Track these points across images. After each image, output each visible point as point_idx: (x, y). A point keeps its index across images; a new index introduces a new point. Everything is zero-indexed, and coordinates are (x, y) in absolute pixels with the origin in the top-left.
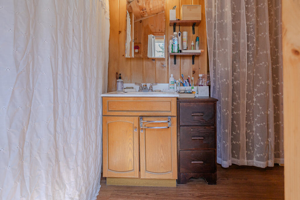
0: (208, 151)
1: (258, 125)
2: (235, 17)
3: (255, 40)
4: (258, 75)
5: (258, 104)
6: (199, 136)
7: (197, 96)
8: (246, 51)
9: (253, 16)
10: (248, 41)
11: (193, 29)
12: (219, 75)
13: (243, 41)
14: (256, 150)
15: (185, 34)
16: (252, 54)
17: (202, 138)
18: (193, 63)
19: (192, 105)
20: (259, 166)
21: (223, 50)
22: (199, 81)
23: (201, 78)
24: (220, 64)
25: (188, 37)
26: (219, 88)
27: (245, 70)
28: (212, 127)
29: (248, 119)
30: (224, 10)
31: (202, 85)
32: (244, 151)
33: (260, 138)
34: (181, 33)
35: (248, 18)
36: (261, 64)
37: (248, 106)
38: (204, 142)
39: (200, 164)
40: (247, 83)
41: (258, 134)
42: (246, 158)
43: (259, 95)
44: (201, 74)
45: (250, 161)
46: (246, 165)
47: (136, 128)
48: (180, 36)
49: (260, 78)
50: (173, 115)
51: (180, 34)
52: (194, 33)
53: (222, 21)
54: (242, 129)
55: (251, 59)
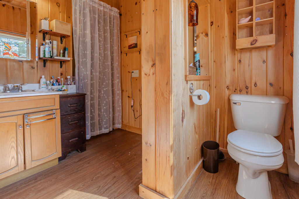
0: (81, 130)
1: (105, 108)
2: (92, 38)
3: (103, 55)
4: (105, 77)
5: (105, 95)
6: (75, 121)
7: (68, 92)
8: (98, 62)
9: (102, 40)
10: (99, 56)
11: (61, 40)
12: (82, 77)
13: (96, 55)
14: (104, 123)
15: (55, 43)
16: (101, 64)
17: (77, 122)
18: (61, 67)
19: (69, 100)
20: (105, 132)
21: (85, 59)
22: (67, 81)
23: (69, 79)
24: (83, 70)
25: (58, 46)
26: (82, 86)
27: (98, 74)
28: (83, 113)
29: (99, 105)
30: (85, 32)
31: (70, 85)
32: (97, 126)
33: (106, 115)
34: (52, 42)
35: (99, 41)
36: (106, 70)
37: (99, 97)
38: (78, 124)
39: (76, 140)
40: (99, 82)
41: (105, 113)
42: (98, 130)
43: (105, 89)
44: (69, 76)
45: (101, 131)
46: (99, 134)
47: (20, 125)
48: (51, 43)
49: (106, 79)
50: (57, 108)
51: (50, 42)
52: (62, 43)
53: (84, 39)
54: (96, 112)
55: (101, 67)
